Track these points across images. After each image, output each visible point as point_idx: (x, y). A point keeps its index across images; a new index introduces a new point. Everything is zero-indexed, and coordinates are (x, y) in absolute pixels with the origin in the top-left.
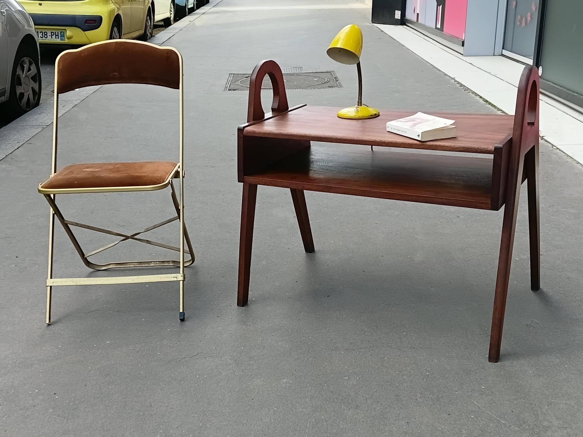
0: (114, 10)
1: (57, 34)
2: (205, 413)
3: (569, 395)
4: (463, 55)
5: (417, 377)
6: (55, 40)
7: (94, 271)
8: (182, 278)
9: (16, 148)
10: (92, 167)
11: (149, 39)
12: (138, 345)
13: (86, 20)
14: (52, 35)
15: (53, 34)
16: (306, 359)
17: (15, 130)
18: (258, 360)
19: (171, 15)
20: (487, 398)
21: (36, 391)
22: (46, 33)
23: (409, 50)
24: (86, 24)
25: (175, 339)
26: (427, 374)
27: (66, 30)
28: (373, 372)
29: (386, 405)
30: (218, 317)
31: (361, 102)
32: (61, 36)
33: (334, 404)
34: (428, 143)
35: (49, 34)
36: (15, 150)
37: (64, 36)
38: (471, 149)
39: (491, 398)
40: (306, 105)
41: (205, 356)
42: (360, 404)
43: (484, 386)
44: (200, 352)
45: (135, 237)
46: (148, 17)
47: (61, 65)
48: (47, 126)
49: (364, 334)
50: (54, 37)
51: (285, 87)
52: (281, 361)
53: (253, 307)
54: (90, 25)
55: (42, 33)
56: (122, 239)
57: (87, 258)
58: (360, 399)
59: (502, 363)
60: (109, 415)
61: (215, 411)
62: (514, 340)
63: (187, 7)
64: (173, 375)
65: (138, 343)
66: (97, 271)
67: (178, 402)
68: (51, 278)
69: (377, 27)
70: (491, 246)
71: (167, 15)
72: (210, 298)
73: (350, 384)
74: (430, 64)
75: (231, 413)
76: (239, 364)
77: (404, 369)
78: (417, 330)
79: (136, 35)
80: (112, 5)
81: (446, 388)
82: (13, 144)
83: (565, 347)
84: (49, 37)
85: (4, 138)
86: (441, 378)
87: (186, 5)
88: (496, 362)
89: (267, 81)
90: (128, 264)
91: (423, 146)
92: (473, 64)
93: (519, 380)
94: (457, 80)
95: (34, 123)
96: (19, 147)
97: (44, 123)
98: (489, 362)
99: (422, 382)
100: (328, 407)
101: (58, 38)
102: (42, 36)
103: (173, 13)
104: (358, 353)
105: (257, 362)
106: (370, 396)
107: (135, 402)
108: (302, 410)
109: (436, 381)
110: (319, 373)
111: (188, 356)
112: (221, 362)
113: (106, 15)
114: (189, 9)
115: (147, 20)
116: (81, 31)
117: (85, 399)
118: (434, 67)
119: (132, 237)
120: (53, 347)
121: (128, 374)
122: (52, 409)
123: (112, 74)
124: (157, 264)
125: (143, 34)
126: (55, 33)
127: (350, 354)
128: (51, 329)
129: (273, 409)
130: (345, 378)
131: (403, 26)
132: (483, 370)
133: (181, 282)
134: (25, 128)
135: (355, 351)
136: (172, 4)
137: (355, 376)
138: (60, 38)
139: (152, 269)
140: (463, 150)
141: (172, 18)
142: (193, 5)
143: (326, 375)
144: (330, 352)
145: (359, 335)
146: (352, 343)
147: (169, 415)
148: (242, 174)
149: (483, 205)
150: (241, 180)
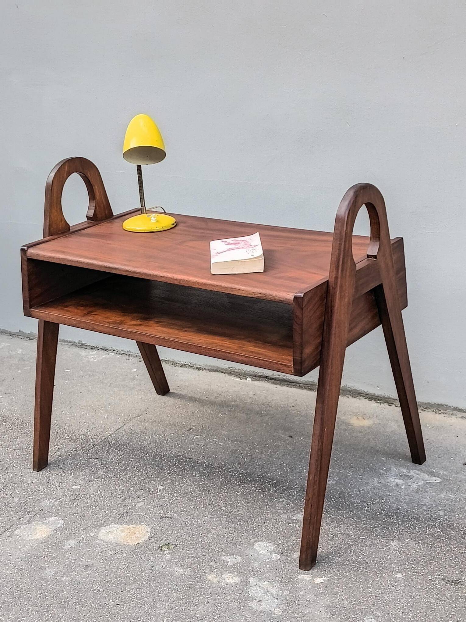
148: (28, 306)
149: (285, 368)
150: (27, 313)
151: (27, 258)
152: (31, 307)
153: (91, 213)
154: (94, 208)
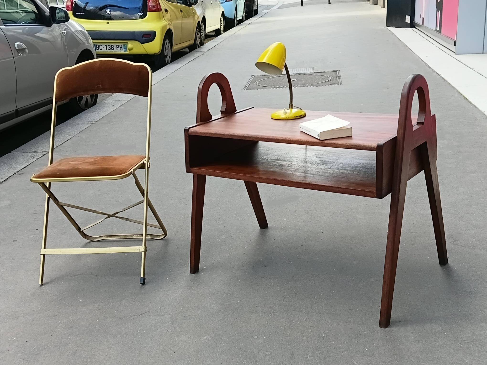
0: (166, 25)
1: (121, 47)
2: (134, 362)
3: (439, 359)
4: (455, 53)
5: (314, 339)
6: (120, 51)
7: (90, 242)
8: (143, 250)
9: (66, 140)
10: (77, 160)
11: (199, 47)
12: (102, 304)
13: (143, 35)
14: (117, 48)
15: (118, 46)
16: (229, 320)
17: (70, 126)
18: (190, 319)
19: (221, 27)
20: (367, 359)
21: (14, 338)
22: (112, 46)
23: (410, 50)
24: (143, 38)
25: (132, 300)
26: (324, 336)
27: (128, 43)
28: (279, 333)
29: (280, 362)
30: (172, 282)
31: (292, 105)
32: (124, 48)
33: (238, 359)
34: (326, 142)
35: (115, 47)
36: (65, 142)
37: (126, 48)
38: (358, 147)
39: (371, 359)
40: (253, 107)
41: (150, 315)
42: (259, 360)
43: (368, 348)
44: (147, 311)
45: (116, 215)
46: (198, 30)
47: (59, 79)
48: (95, 122)
49: (283, 300)
50: (119, 49)
51: (292, 86)
52: (208, 321)
53: (202, 275)
54: (146, 38)
55: (109, 46)
56: (106, 217)
57: (83, 231)
58: (261, 355)
59: (391, 329)
60: (61, 360)
61: (142, 361)
62: (408, 309)
63: (236, 19)
64: (120, 330)
65: (102, 302)
66: (92, 242)
67: (116, 352)
68: (45, 248)
69: (390, 30)
70: (419, 225)
71: (218, 27)
72: (171, 266)
73: (257, 342)
74: (424, 62)
75: (154, 363)
76: (174, 322)
77: (306, 331)
78: (328, 298)
79: (186, 45)
80: (164, 22)
81: (335, 349)
82: (65, 137)
83: (450, 317)
84: (115, 49)
85: (60, 133)
86: (334, 340)
87: (235, 18)
88: (386, 328)
89: (281, 80)
90: (116, 237)
91: (321, 144)
92: (461, 61)
93: (400, 345)
94: (442, 76)
95: (86, 120)
96: (69, 140)
97: (94, 120)
98: (380, 327)
99: (317, 343)
100: (232, 362)
101: (122, 50)
102: (109, 49)
103: (223, 25)
104: (272, 316)
105: (189, 321)
106: (269, 354)
107: (84, 351)
108: (210, 363)
109: (329, 343)
110: (235, 333)
111: (136, 314)
112: (161, 320)
113: (159, 30)
114: (237, 21)
115: (196, 32)
116: (139, 44)
117: (48, 346)
118: (427, 65)
119: (113, 215)
120: (38, 303)
121: (86, 327)
122: (21, 354)
123: (97, 86)
124: (138, 236)
125: (193, 44)
126: (120, 45)
127: (266, 316)
128: (42, 288)
129: (188, 361)
130: (254, 337)
131: (412, 29)
132: (372, 334)
133: (143, 253)
134: (78, 124)
135: (271, 314)
136: (222, 17)
137: (264, 336)
138: (123, 49)
139: (134, 241)
140: (353, 147)
141: (222, 29)
142: (242, 17)
143: (240, 334)
144: (250, 314)
145: (279, 300)
146: (271, 307)
147: (105, 363)
148: (189, 166)
149: (370, 194)
150: (188, 171)
151: (189, 135)
152: (190, 167)
153: (224, 109)
154: (226, 106)
